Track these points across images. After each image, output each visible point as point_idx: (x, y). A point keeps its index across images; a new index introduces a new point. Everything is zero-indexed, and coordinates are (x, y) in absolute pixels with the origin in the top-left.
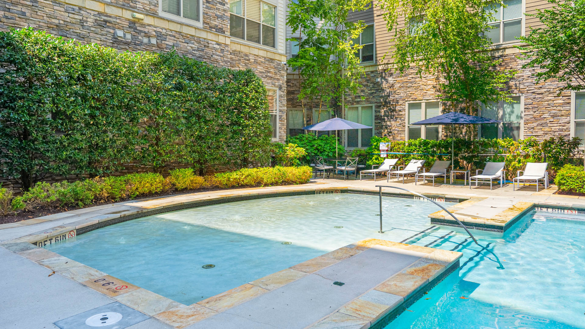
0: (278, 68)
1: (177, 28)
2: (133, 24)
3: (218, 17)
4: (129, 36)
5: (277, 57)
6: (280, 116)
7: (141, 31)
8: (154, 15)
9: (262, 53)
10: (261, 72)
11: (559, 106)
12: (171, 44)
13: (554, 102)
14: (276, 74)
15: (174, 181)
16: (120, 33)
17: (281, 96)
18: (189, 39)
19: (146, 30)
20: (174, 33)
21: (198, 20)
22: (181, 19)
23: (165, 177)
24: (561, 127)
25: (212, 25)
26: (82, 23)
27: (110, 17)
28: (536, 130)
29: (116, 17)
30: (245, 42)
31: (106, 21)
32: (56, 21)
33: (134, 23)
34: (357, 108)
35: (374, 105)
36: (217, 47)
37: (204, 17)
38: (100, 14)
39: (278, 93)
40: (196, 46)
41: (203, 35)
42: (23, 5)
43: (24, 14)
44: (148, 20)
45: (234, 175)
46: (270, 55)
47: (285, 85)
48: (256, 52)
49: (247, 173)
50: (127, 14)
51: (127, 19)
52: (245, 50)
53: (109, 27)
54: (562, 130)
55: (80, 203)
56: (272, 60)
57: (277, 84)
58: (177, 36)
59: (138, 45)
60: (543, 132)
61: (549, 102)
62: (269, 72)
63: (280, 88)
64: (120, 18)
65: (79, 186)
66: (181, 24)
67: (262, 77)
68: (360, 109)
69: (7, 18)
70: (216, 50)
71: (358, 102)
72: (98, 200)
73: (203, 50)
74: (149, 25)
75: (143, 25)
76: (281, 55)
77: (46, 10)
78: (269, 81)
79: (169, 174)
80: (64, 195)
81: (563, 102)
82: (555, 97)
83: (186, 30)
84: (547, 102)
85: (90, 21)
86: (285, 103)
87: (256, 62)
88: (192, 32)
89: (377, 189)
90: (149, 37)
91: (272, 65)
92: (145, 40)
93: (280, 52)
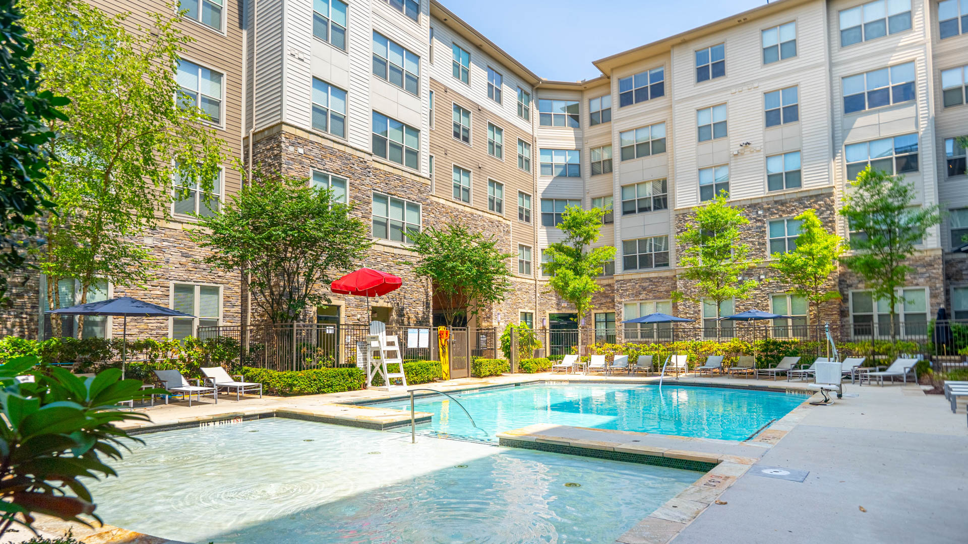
11: (157, 298)
13: (152, 292)
24: (159, 325)
28: (130, 327)
54: (160, 328)
60: (138, 330)
61: (146, 292)
81: (161, 293)
82: (152, 286)
84: (143, 292)
89: (409, 394)
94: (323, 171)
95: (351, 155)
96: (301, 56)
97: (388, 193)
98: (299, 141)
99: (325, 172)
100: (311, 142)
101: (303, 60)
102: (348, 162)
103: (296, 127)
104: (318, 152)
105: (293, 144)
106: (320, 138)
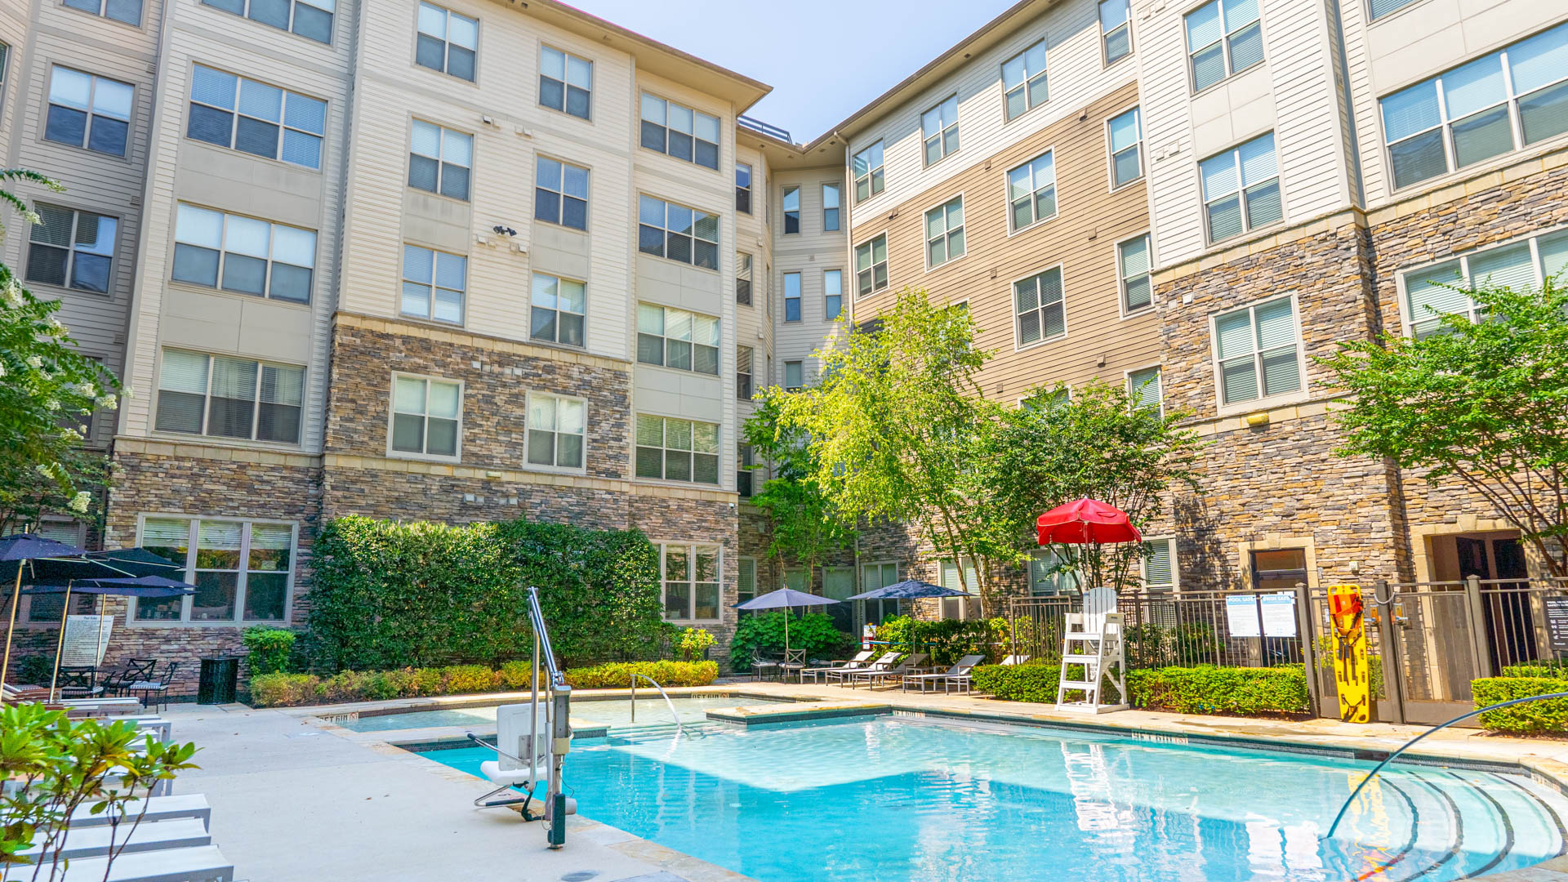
0: (723, 512)
1: (548, 481)
2: (487, 484)
3: (610, 457)
4: (481, 500)
5: (720, 498)
6: (726, 587)
7: (497, 491)
8: (517, 469)
9: (690, 495)
10: (689, 523)
12: (538, 501)
14: (717, 522)
15: (506, 676)
16: (470, 497)
17: (727, 555)
18: (562, 491)
19: (504, 489)
20: (542, 488)
21: (579, 465)
22: (555, 469)
23: (494, 670)
25: (601, 469)
26: (424, 492)
27: (459, 480)
29: (466, 480)
30: (664, 482)
31: (453, 486)
32: (396, 494)
33: (488, 482)
34: (876, 566)
35: (897, 562)
36: (609, 497)
37: (588, 462)
38: (446, 478)
39: (722, 549)
40: (574, 499)
41: (587, 484)
42: (362, 482)
43: (362, 491)
44: (506, 477)
45: (594, 672)
46: (705, 497)
47: (736, 537)
48: (681, 494)
49: (612, 670)
50: (481, 474)
51: (479, 480)
52: (660, 494)
53: (456, 492)
55: (384, 694)
56: (710, 503)
57: (719, 537)
58: (547, 490)
59: (493, 508)
62: (705, 521)
63: (726, 543)
64: (470, 479)
65: (387, 675)
66: (553, 475)
67: (692, 528)
68: (880, 568)
69: (345, 497)
70: (606, 501)
71: (877, 558)
72: (404, 693)
73: (585, 504)
74: (509, 483)
75: (501, 484)
76: (727, 493)
77: (387, 484)
78: (705, 534)
79: (500, 668)
80: (367, 684)
83: (559, 482)
85: (435, 488)
86: (735, 565)
87: (681, 509)
88: (570, 482)
90: (507, 496)
91: (710, 510)
92: (503, 501)
93: (726, 488)
94: (1235, 309)
95: (1291, 244)
96: (1174, 149)
97: (1455, 252)
98: (1183, 284)
99: (1241, 307)
100: (1205, 273)
101: (1178, 152)
102: (1289, 260)
103: (1174, 267)
104: (1221, 281)
105: (1174, 297)
106: (1220, 256)
